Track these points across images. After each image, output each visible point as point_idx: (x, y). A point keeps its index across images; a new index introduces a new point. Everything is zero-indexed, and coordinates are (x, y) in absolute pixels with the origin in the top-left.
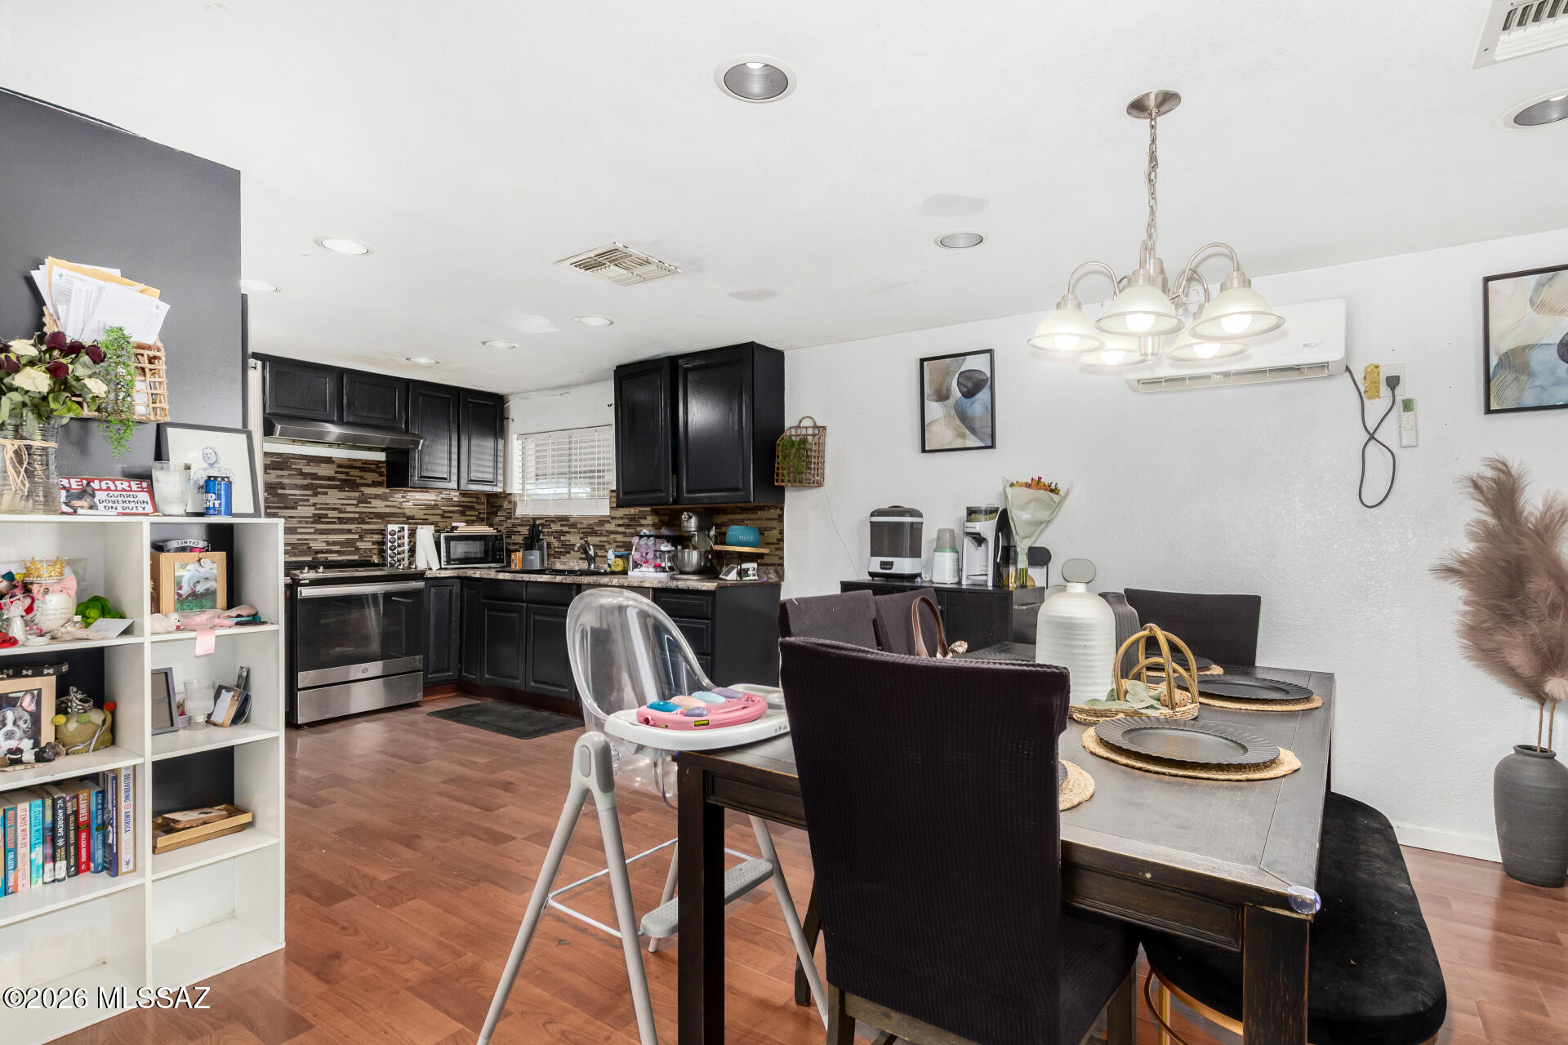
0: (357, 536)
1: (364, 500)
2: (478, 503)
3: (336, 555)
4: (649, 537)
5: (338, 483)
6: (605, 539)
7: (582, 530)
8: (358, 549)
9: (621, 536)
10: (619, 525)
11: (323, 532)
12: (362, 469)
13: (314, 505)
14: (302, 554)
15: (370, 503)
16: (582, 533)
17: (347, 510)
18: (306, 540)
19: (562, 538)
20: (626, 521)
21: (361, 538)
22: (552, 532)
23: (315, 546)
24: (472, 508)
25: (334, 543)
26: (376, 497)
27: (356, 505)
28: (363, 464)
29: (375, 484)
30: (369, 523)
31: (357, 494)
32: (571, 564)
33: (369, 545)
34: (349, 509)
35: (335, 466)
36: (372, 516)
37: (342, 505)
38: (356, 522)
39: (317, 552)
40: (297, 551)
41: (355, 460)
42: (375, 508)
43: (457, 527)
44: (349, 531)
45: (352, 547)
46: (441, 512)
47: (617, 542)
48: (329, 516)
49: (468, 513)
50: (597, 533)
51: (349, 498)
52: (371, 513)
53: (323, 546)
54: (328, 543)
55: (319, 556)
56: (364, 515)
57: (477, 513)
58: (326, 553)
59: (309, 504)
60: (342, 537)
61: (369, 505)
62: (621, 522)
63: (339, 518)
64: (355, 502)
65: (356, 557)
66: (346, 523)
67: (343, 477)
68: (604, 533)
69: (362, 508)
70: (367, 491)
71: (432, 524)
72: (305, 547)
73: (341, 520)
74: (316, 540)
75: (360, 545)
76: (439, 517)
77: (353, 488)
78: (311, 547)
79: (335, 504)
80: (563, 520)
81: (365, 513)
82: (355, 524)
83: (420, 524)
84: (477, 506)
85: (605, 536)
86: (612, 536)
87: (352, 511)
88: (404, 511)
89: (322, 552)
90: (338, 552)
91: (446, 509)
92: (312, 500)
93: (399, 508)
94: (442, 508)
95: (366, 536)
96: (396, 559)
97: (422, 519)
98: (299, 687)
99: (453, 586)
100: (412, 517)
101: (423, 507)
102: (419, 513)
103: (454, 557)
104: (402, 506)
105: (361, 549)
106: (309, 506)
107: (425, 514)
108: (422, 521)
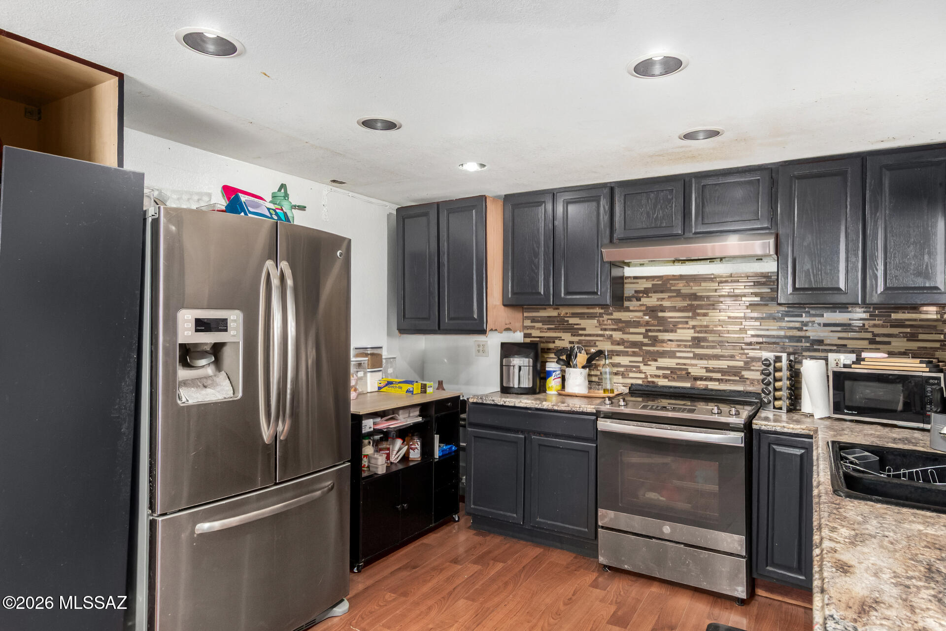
11: (702, 357)
13: (694, 327)
14: (680, 378)
18: (685, 364)
23: (695, 372)
24: (936, 329)
25: (715, 370)
36: (761, 340)
39: (696, 379)
40: (675, 376)
41: (739, 275)
42: (767, 330)
43: (864, 360)
45: (735, 375)
46: (869, 336)
49: (922, 336)
52: (760, 336)
53: (703, 373)
54: (708, 370)
55: (699, 383)
58: (706, 380)
60: (724, 364)
71: (853, 352)
72: (684, 372)
74: (696, 365)
75: (746, 374)
78: (690, 373)
83: (831, 351)
88: (808, 334)
89: (701, 379)
90: (718, 380)
91: (877, 331)
92: (692, 323)
93: (800, 329)
94: (870, 329)
95: (754, 364)
96: (771, 398)
97: (836, 345)
98: (600, 524)
99: (807, 449)
100: (820, 342)
101: (839, 329)
102: (831, 337)
103: (850, 404)
104: (805, 328)
105: (747, 379)
106: (688, 328)
107: (839, 338)
108: (835, 348)
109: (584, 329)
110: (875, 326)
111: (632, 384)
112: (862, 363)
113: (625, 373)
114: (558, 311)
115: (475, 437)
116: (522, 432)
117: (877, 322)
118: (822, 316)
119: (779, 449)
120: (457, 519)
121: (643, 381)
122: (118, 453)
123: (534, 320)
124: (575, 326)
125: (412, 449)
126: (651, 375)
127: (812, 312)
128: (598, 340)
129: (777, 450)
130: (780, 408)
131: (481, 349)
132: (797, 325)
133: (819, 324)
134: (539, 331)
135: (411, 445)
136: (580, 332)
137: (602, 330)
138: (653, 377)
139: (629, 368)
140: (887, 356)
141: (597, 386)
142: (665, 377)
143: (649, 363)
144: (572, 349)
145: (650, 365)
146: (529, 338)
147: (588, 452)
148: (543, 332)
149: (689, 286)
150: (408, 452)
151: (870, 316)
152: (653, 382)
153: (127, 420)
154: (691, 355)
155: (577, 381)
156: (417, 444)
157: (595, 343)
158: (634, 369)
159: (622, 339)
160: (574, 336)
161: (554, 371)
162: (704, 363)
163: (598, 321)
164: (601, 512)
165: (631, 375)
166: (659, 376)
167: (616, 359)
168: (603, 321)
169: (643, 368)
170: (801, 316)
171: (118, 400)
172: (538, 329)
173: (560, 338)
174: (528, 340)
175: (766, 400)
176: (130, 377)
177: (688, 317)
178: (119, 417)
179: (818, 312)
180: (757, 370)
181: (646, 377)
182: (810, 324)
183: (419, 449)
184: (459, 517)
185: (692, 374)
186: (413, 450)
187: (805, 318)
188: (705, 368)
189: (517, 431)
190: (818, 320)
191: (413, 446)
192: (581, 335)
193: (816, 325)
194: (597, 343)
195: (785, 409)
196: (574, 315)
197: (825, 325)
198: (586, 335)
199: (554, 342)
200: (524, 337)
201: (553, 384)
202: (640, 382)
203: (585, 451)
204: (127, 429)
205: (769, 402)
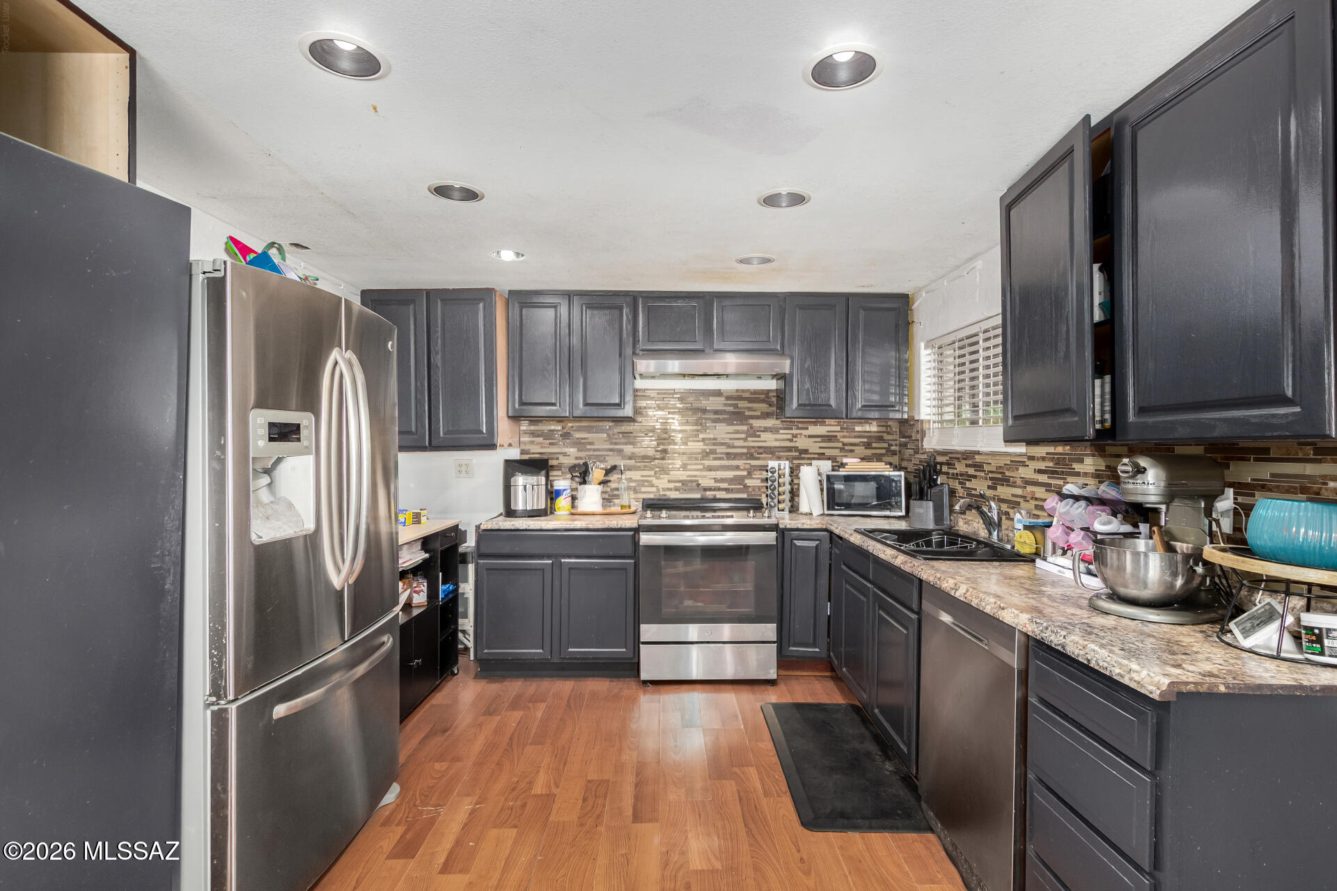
0: (745, 473)
1: (753, 433)
2: (889, 433)
3: (724, 492)
4: (1077, 498)
5: (726, 416)
6: (1019, 491)
7: (991, 475)
8: (746, 487)
9: (1043, 489)
10: (1040, 471)
11: (710, 469)
12: (750, 400)
13: (703, 440)
14: (691, 490)
15: (759, 436)
16: (991, 479)
17: (736, 444)
18: (695, 476)
19: (968, 484)
20: (1051, 464)
21: (750, 475)
22: (957, 474)
23: (705, 482)
24: (880, 439)
25: (722, 480)
26: (766, 430)
27: (745, 440)
28: (751, 394)
29: (766, 416)
30: (758, 459)
31: (745, 428)
32: (975, 525)
33: (757, 483)
34: (737, 443)
35: (723, 399)
36: (761, 451)
37: (731, 439)
38: (744, 457)
39: (705, 490)
40: (686, 488)
41: (743, 391)
42: (766, 441)
43: (846, 464)
44: (737, 468)
45: (740, 484)
46: (840, 445)
47: (1036, 499)
48: (718, 451)
49: (874, 445)
50: (1008, 481)
51: (737, 432)
52: (760, 447)
53: (712, 484)
54: (716, 480)
55: (708, 493)
56: (753, 451)
57: (886, 445)
58: (714, 490)
59: (697, 439)
60: (730, 474)
61: (757, 439)
62: (1042, 465)
63: (728, 454)
64: (743, 436)
65: (744, 496)
66: (734, 459)
67: (731, 409)
68: (1019, 482)
69: (752, 442)
70: (757, 423)
71: (829, 459)
72: (695, 484)
73: (729, 456)
74: (705, 477)
75: (749, 482)
76: (838, 450)
77: (741, 421)
78: (700, 484)
79: (723, 439)
80: (968, 455)
81: (754, 447)
82: (744, 460)
83: (814, 459)
84: (886, 437)
85: (1020, 487)
86: (1030, 488)
87: (740, 445)
88: (797, 444)
89: (710, 489)
90: (725, 490)
91: (846, 440)
92: (701, 436)
93: (791, 440)
94: (841, 440)
95: (755, 473)
96: (776, 501)
97: (818, 454)
98: (642, 640)
99: (820, 540)
100: (806, 451)
101: (819, 440)
102: (814, 447)
103: (839, 502)
104: (795, 439)
105: (750, 486)
106: (699, 441)
107: (820, 448)
108: (817, 456)
109: (592, 444)
110: (844, 437)
111: (644, 499)
112: (846, 467)
113: (637, 488)
114: (562, 424)
115: (487, 569)
116: (549, 557)
117: (845, 434)
118: (807, 429)
119: (798, 543)
120: (456, 672)
121: (655, 495)
122: (161, 622)
123: (533, 434)
124: (583, 441)
125: (415, 592)
126: (663, 489)
127: (800, 425)
128: (608, 455)
129: (798, 544)
130: (783, 510)
131: (463, 468)
132: (789, 437)
133: (805, 436)
134: (539, 447)
135: (415, 587)
136: (588, 447)
137: (611, 444)
138: (665, 491)
139: (642, 483)
140: (859, 460)
141: (608, 504)
142: (677, 489)
143: (662, 476)
144: (586, 464)
145: (662, 478)
146: (527, 454)
147: (626, 569)
148: (544, 447)
149: (698, 400)
150: (410, 598)
151: (841, 428)
152: (664, 495)
153: (172, 571)
154: (701, 467)
155: (591, 498)
156: (424, 586)
157: (605, 459)
158: (646, 484)
159: (633, 453)
160: (581, 451)
161: (565, 490)
162: (713, 474)
163: (608, 435)
164: (643, 627)
165: (643, 489)
166: (670, 489)
167: (628, 474)
168: (613, 434)
169: (655, 481)
170: (792, 429)
171: (160, 542)
172: (538, 444)
173: (565, 454)
174: (526, 457)
175: (772, 504)
176: (176, 507)
177: (698, 431)
178: (161, 567)
179: (804, 426)
180: (758, 478)
181: (658, 490)
182: (799, 436)
183: (426, 591)
184: (458, 670)
185: (702, 485)
186: (418, 593)
187: (795, 432)
188: (714, 478)
189: (541, 557)
190: (804, 432)
191: (417, 589)
192: (590, 450)
193: (803, 437)
194: (607, 458)
195: (787, 509)
196: (580, 429)
197: (810, 436)
198: (595, 450)
199: (558, 459)
200: (521, 454)
201: (563, 503)
202: (652, 496)
203: (623, 569)
204: (172, 584)
205: (775, 506)
